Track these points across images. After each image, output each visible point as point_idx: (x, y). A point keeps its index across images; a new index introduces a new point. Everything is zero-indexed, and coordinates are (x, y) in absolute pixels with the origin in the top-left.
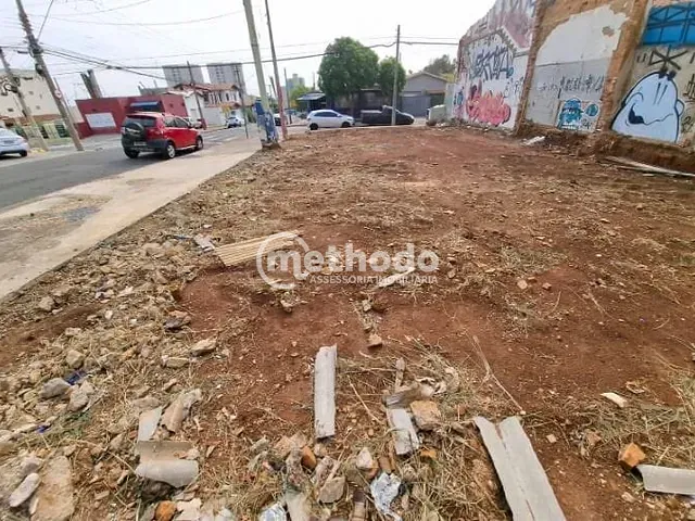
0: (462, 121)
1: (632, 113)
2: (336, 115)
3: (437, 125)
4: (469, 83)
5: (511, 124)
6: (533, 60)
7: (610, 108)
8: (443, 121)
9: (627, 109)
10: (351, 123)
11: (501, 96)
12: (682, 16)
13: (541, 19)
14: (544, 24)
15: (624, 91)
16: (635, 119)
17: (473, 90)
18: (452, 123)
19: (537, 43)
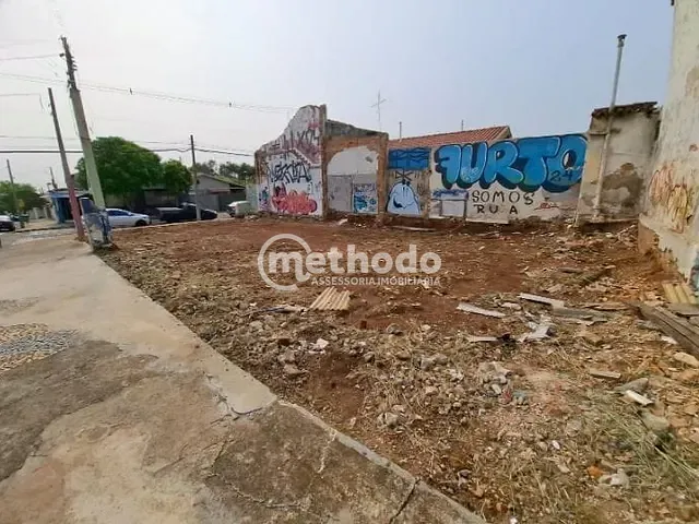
0: (271, 213)
1: (395, 203)
2: (126, 214)
3: (246, 217)
4: (272, 185)
5: (319, 212)
6: (324, 171)
7: (383, 200)
8: (250, 214)
9: (392, 202)
10: (147, 220)
11: (305, 194)
12: (405, 155)
13: (324, 148)
14: (327, 150)
15: (387, 190)
16: (398, 206)
17: (277, 190)
18: (261, 214)
19: (326, 161)
